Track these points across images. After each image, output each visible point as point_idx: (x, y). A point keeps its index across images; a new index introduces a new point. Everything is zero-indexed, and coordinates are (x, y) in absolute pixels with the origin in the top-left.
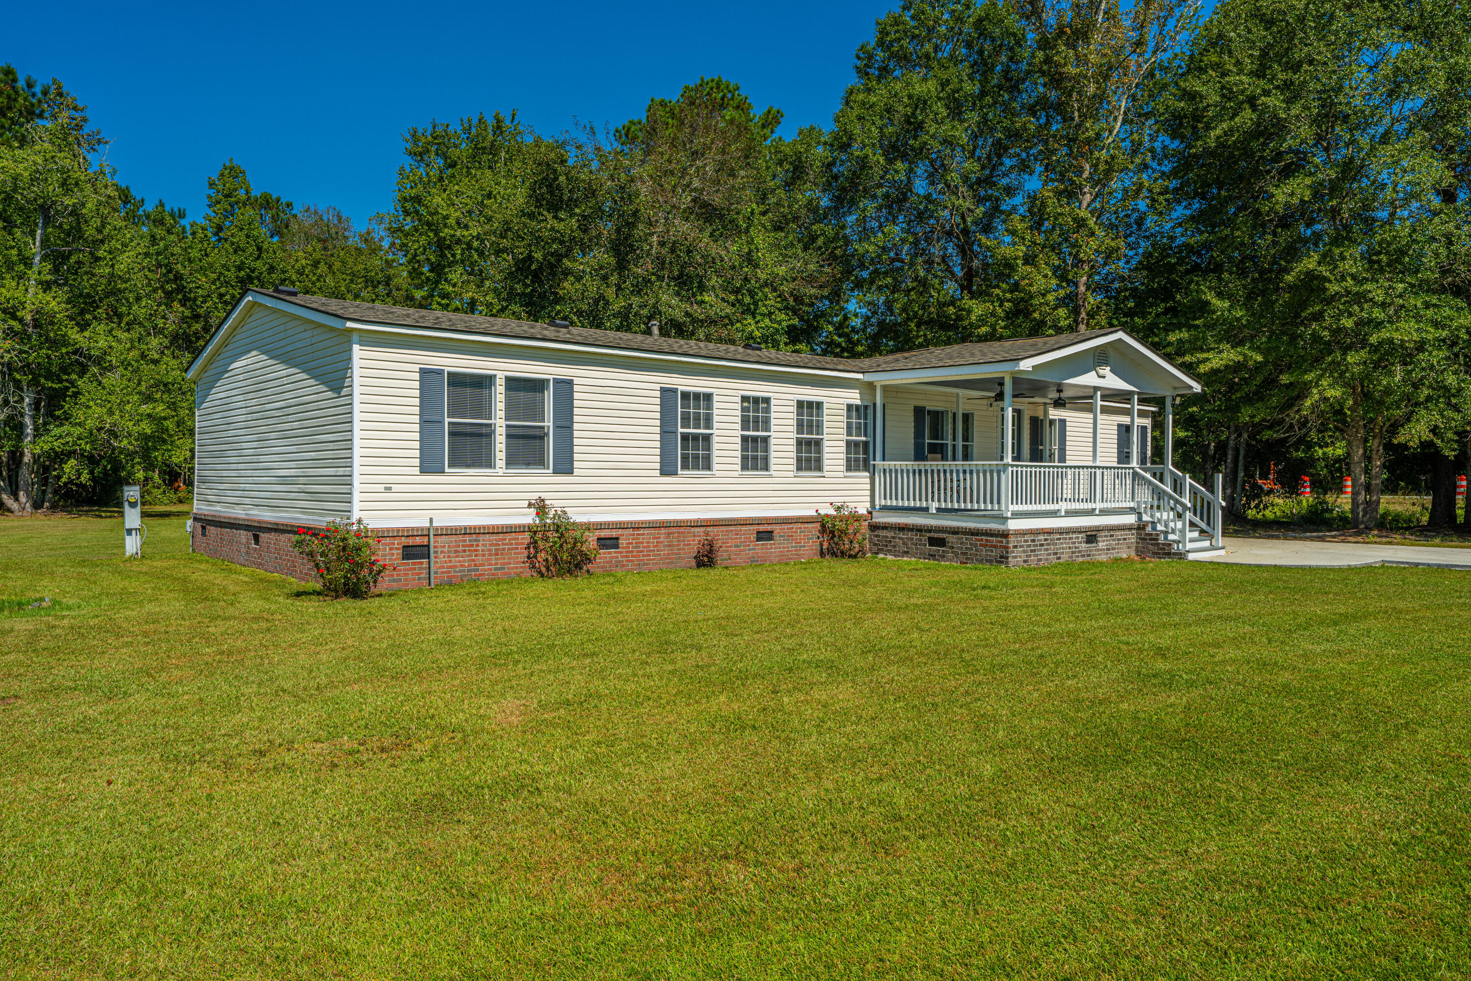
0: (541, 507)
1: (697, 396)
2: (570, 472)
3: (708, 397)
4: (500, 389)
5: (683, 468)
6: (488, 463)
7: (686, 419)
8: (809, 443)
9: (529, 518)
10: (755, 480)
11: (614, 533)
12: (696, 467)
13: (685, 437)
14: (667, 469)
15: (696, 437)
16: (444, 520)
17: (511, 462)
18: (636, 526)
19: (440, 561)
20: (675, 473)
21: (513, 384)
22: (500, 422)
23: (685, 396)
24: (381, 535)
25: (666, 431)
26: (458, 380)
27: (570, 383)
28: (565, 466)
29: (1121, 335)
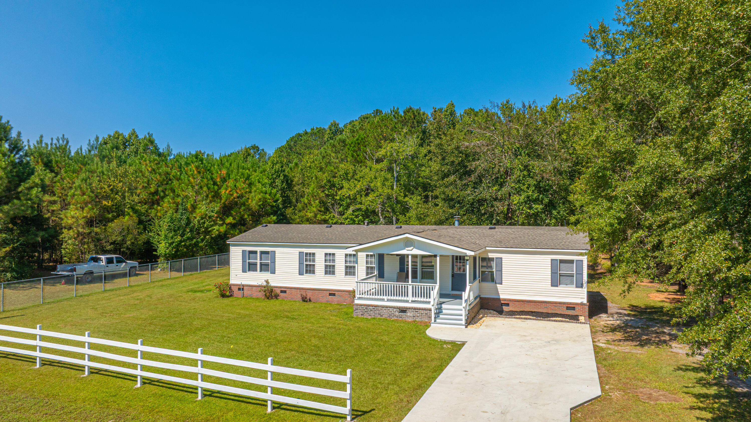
0: (267, 282)
1: (310, 254)
2: (274, 273)
3: (314, 254)
4: (258, 254)
5: (306, 273)
6: (256, 271)
7: (306, 261)
8: (351, 267)
9: (265, 284)
10: (329, 278)
11: (285, 289)
12: (310, 273)
13: (307, 265)
14: (301, 273)
15: (310, 265)
16: (244, 283)
17: (261, 271)
18: (291, 288)
19: (246, 292)
20: (303, 275)
21: (262, 253)
22: (258, 262)
23: (307, 254)
24: (234, 285)
25: (301, 263)
26: (250, 252)
27: (275, 252)
28: (273, 272)
29: (407, 235)
